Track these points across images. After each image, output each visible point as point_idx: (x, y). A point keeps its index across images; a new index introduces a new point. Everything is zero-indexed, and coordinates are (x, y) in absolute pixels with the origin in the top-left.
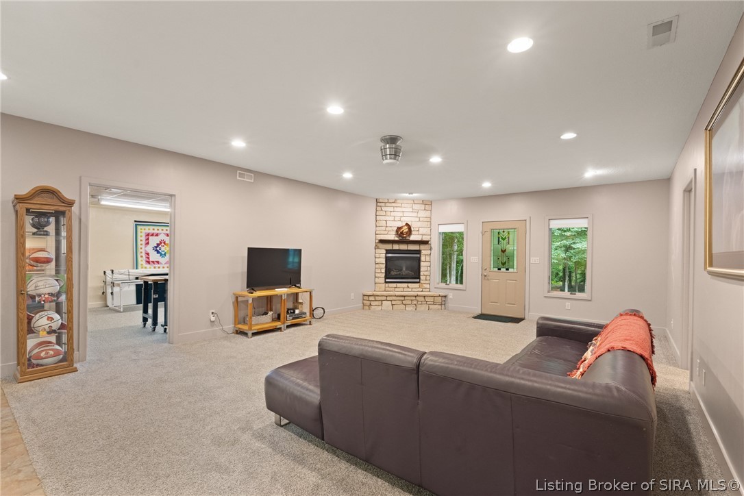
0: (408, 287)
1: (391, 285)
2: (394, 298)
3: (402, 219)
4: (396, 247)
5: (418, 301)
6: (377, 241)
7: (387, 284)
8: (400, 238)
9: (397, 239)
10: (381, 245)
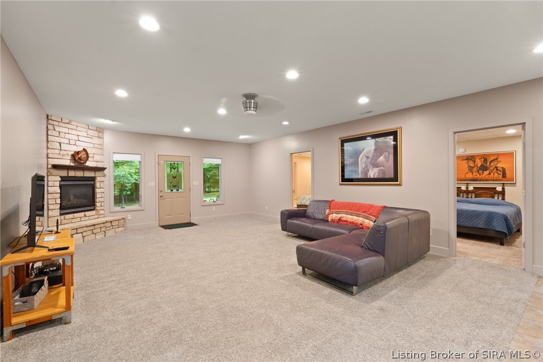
0: (85, 216)
1: (68, 216)
2: (85, 229)
3: (78, 143)
4: (72, 173)
5: (106, 227)
6: (50, 166)
7: (63, 217)
8: (76, 164)
9: (72, 164)
10: (54, 171)
